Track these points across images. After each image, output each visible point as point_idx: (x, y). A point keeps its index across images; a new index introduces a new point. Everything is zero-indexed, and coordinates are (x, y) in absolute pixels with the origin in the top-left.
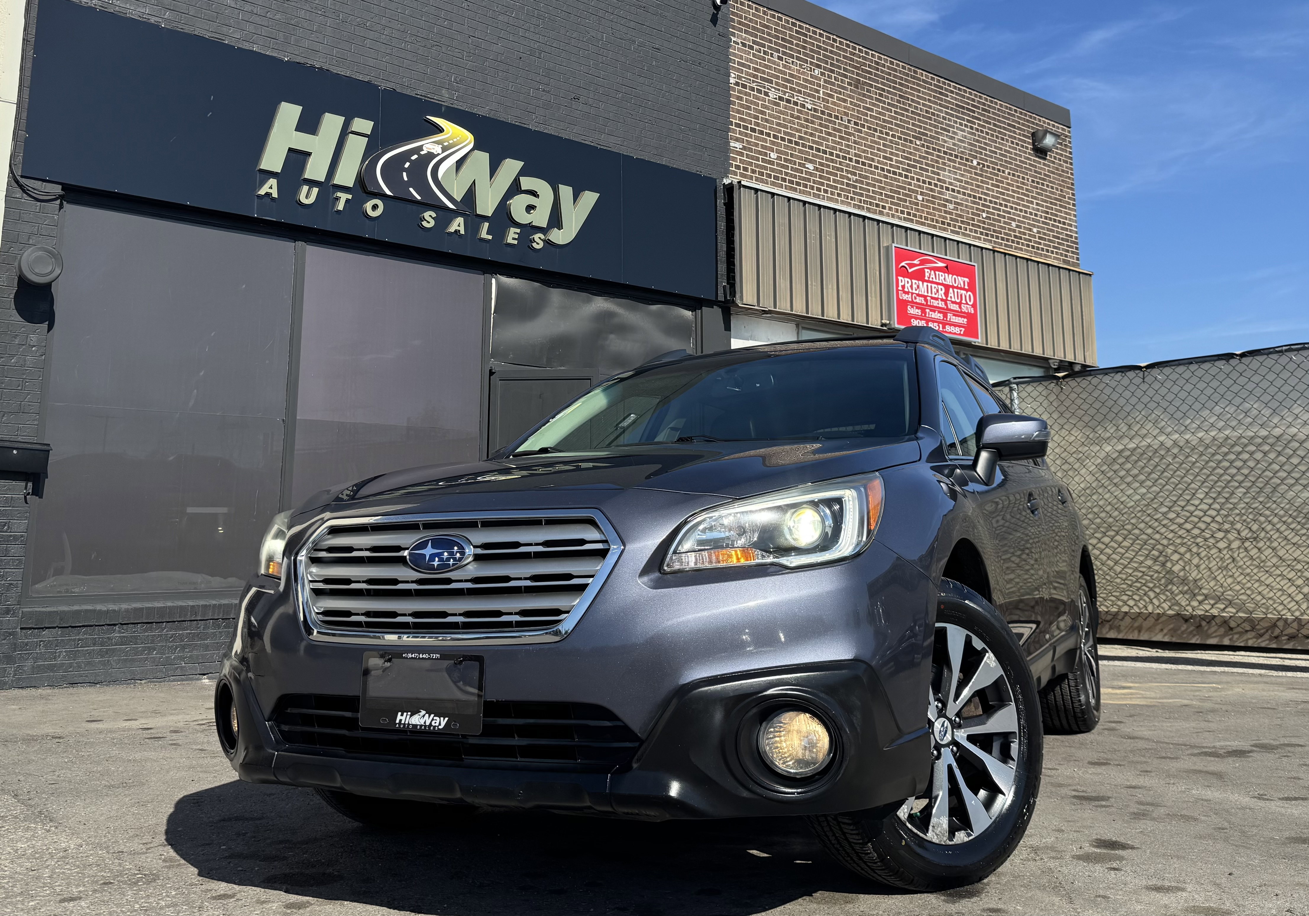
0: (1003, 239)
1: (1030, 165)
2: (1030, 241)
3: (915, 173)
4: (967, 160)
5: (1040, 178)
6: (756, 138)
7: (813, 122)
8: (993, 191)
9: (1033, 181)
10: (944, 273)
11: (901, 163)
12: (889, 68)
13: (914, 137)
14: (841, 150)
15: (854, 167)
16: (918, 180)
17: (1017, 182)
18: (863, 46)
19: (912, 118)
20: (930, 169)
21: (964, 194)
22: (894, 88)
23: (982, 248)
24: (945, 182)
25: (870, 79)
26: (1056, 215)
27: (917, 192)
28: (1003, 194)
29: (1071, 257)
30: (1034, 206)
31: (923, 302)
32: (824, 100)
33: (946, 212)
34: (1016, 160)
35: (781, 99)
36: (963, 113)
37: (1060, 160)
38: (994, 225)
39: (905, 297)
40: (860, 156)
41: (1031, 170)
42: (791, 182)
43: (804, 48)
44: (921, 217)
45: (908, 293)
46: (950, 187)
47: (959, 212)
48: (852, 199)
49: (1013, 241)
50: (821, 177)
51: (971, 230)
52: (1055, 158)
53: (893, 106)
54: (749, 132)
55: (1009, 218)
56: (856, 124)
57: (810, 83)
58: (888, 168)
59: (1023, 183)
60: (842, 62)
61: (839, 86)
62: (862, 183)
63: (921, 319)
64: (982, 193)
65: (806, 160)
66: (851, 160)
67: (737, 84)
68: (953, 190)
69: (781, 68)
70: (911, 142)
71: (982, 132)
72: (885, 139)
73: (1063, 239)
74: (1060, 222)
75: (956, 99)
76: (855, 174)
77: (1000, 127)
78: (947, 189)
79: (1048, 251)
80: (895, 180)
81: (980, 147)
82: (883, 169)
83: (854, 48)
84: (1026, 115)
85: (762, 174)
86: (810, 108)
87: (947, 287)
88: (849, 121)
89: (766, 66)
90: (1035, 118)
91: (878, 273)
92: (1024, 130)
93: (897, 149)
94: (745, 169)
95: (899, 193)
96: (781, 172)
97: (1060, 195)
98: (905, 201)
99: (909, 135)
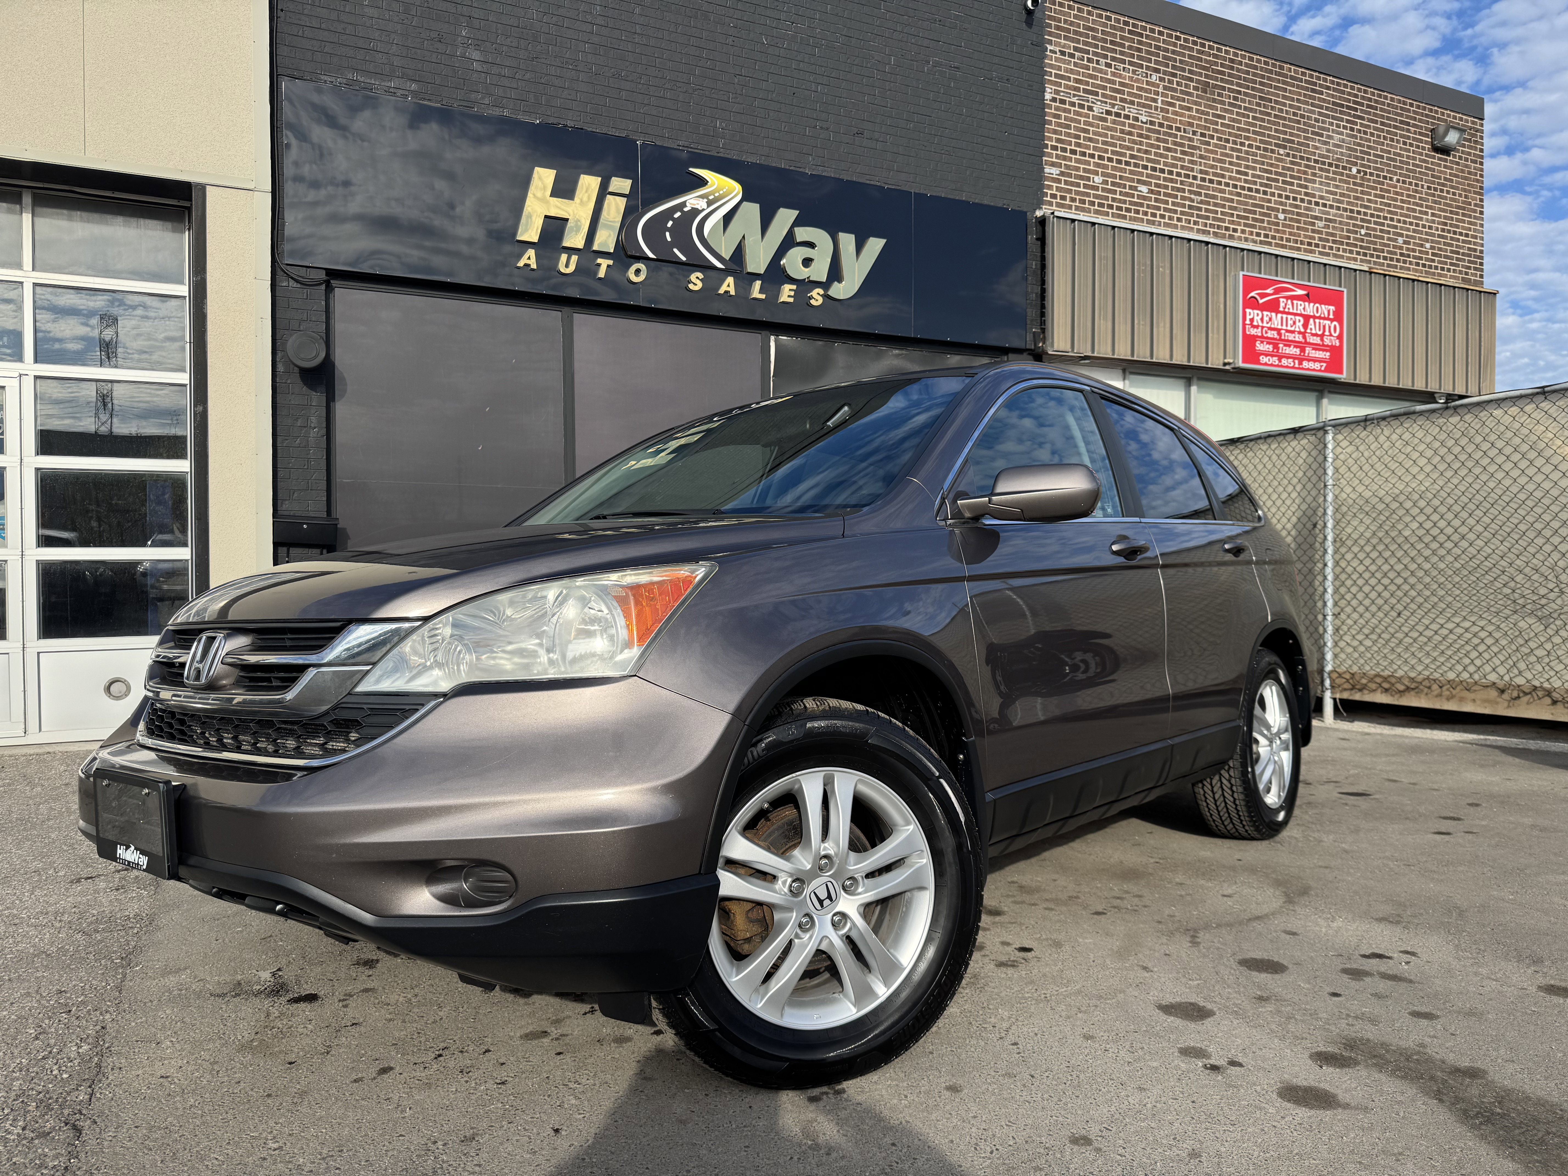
0: (1385, 258)
1: (1427, 168)
2: (1421, 258)
3: (1277, 188)
4: (1344, 168)
5: (1439, 184)
6: (1078, 161)
7: (1148, 137)
8: (1376, 202)
9: (1429, 188)
10: (1304, 301)
11: (1259, 177)
12: (1247, 65)
13: (1276, 145)
14: (1182, 167)
15: (1199, 186)
16: (1280, 196)
17: (1408, 190)
18: (1214, 42)
19: (1275, 123)
20: (1296, 181)
21: (1338, 208)
22: (1253, 89)
23: (1355, 270)
24: (1314, 196)
25: (1222, 80)
26: (1457, 227)
27: (1278, 210)
28: (1389, 205)
29: (1472, 274)
30: (1430, 217)
31: (1276, 336)
32: (1162, 110)
33: (1313, 231)
34: (1408, 163)
35: (1108, 113)
36: (1341, 112)
37: (1466, 159)
38: (1375, 243)
39: (1253, 332)
40: (1207, 173)
41: (1427, 175)
42: (1120, 209)
43: (1139, 50)
44: (1281, 239)
45: (1257, 327)
46: (1321, 201)
47: (1331, 231)
48: (1195, 223)
49: (1398, 260)
50: (1156, 200)
51: (1344, 251)
52: (1460, 158)
53: (1251, 110)
54: (1068, 154)
55: (1395, 234)
56: (1203, 135)
57: (1146, 90)
58: (1243, 184)
59: (1416, 191)
60: (1187, 63)
61: (1182, 92)
62: (1208, 203)
63: (1272, 356)
64: (1362, 206)
65: (1139, 181)
66: (1195, 178)
67: (1054, 100)
68: (1325, 205)
69: (1109, 77)
70: (1273, 151)
71: (1365, 133)
72: (1239, 151)
73: (1463, 254)
74: (1461, 234)
75: (1333, 96)
76: (1200, 194)
77: (1389, 126)
78: (1317, 204)
79: (1443, 269)
80: (1251, 197)
81: (1362, 152)
82: (1235, 186)
83: (1203, 45)
84: (1424, 109)
85: (1083, 202)
86: (1144, 120)
87: (1307, 318)
88: (1194, 133)
89: (1091, 76)
90: (1436, 112)
91: (1222, 306)
92: (1421, 128)
93: (1255, 161)
94: (1063, 198)
95: (1255, 212)
96: (1107, 198)
97: (1463, 202)
98: (1262, 221)
99: (1270, 143)
